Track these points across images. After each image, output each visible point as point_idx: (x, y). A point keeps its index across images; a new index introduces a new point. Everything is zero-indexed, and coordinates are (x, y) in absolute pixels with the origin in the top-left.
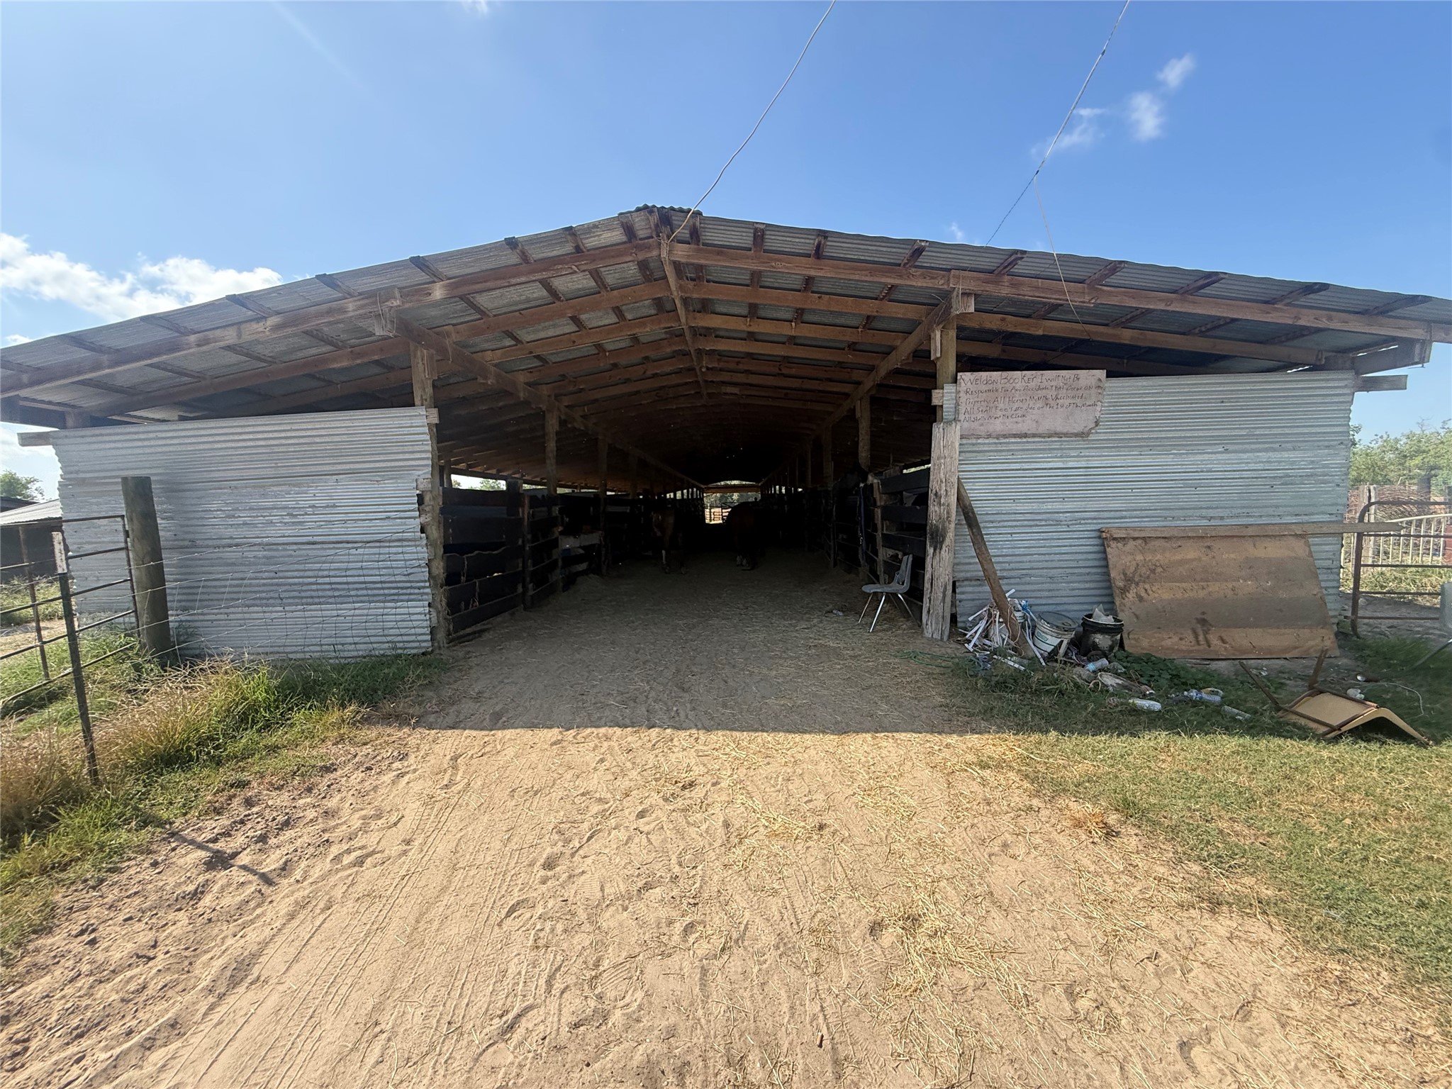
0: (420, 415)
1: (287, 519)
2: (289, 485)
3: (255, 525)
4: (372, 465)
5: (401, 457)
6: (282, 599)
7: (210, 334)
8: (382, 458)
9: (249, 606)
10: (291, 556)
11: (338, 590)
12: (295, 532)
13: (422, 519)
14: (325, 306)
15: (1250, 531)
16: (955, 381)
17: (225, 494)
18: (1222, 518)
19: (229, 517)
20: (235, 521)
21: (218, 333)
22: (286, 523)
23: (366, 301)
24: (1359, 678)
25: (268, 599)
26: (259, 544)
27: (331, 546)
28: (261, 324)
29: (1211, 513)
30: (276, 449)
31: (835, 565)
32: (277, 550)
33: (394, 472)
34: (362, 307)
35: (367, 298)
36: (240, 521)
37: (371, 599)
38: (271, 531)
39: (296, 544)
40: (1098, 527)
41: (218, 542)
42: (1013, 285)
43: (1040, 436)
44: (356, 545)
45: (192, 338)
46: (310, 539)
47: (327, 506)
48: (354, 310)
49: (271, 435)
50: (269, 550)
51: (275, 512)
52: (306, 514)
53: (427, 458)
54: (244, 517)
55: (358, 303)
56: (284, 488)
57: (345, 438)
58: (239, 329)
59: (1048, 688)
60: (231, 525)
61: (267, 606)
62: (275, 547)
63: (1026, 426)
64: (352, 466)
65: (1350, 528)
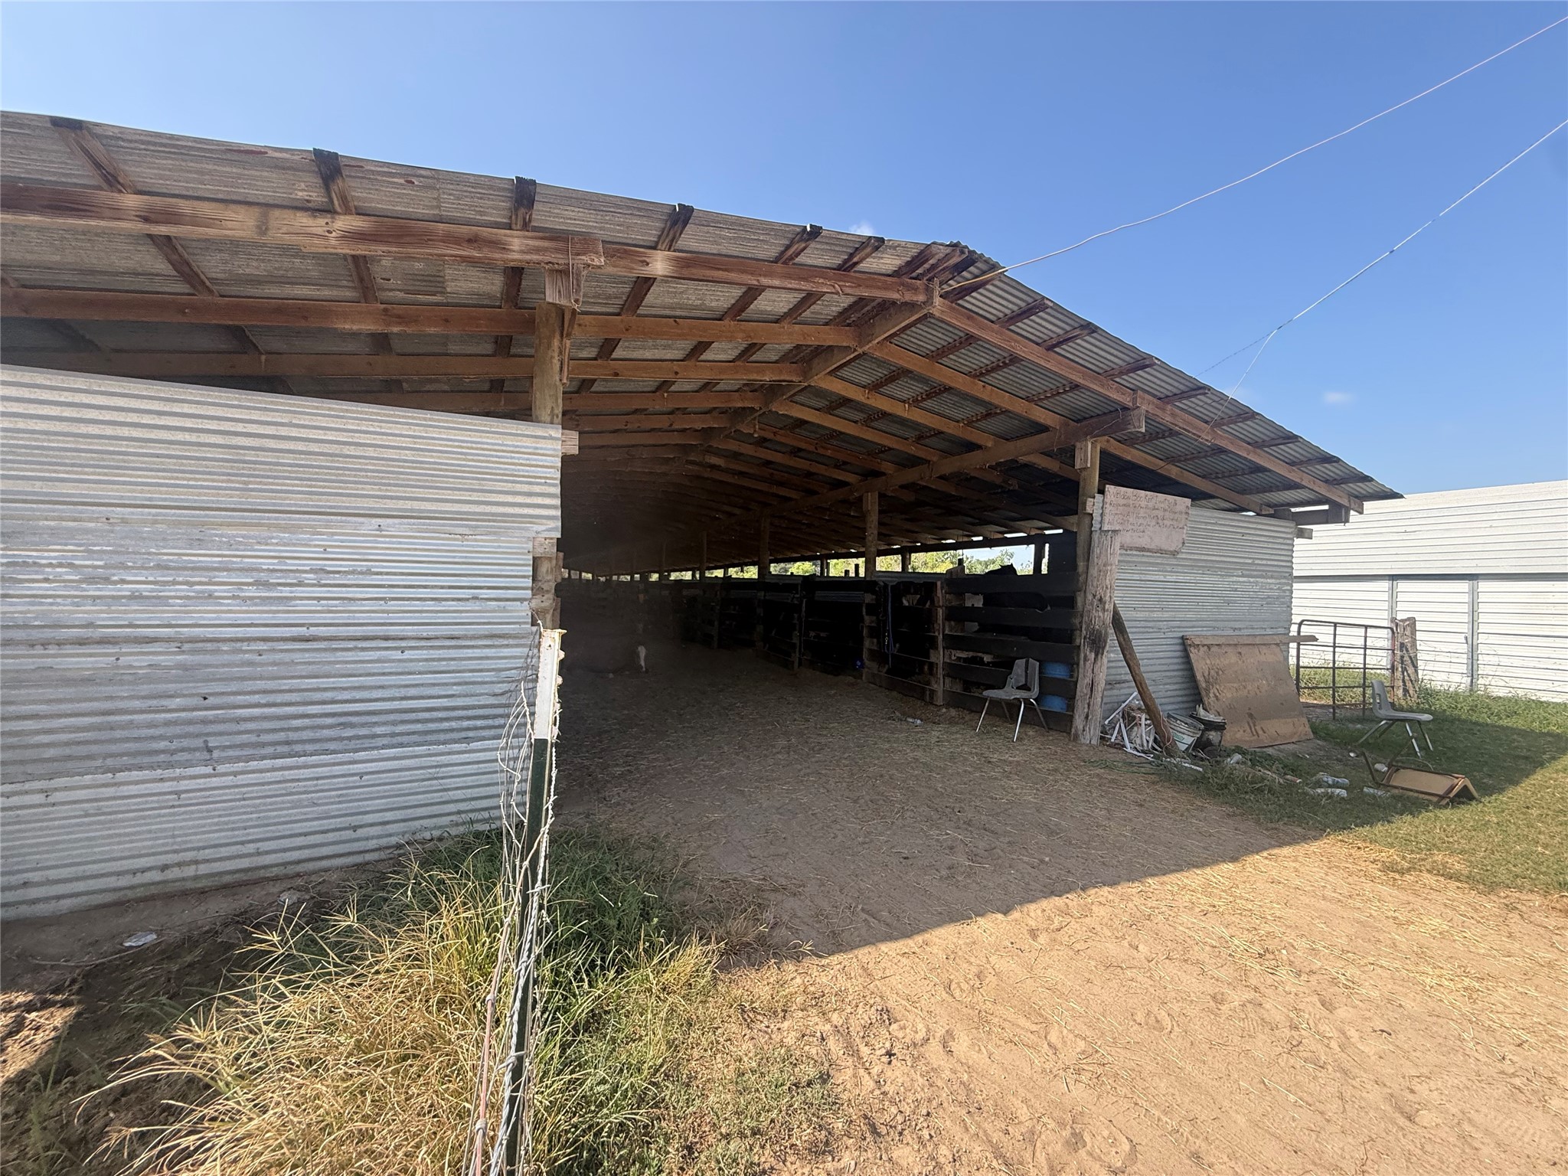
0: (551, 438)
1: (251, 592)
2: (269, 526)
3: (163, 600)
4: (457, 507)
5: (510, 499)
6: (210, 750)
7: (185, 207)
8: (475, 497)
9: (114, 771)
10: (250, 664)
11: (352, 725)
12: (267, 618)
13: (534, 603)
14: (465, 229)
15: (1258, 641)
16: (1101, 491)
17: (87, 531)
18: (1240, 629)
19: (91, 580)
20: (109, 590)
21: (206, 209)
22: (244, 599)
23: (546, 244)
24: (1352, 755)
25: (173, 753)
26: (168, 640)
27: (351, 645)
28: (321, 221)
29: (1237, 625)
30: (250, 456)
31: (800, 664)
32: (217, 651)
33: (497, 522)
34: (537, 250)
35: (551, 239)
36: (126, 590)
37: (425, 737)
38: (206, 614)
39: (265, 639)
40: (1181, 634)
41: (48, 634)
42: (1173, 415)
43: (1149, 550)
44: (404, 644)
45: (131, 201)
46: (302, 631)
47: (353, 572)
48: (522, 252)
49: (240, 428)
50: (193, 652)
51: (223, 577)
52: (300, 584)
53: (553, 507)
54: (138, 581)
55: (531, 242)
56: (254, 532)
57: (409, 455)
58: (265, 216)
59: (1257, 786)
60: (94, 598)
61: (171, 765)
62: (209, 645)
63: (1143, 542)
64: (416, 505)
65: (1293, 639)
